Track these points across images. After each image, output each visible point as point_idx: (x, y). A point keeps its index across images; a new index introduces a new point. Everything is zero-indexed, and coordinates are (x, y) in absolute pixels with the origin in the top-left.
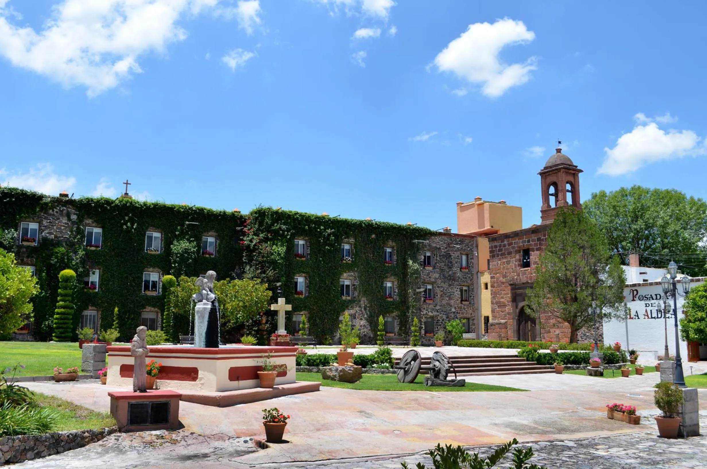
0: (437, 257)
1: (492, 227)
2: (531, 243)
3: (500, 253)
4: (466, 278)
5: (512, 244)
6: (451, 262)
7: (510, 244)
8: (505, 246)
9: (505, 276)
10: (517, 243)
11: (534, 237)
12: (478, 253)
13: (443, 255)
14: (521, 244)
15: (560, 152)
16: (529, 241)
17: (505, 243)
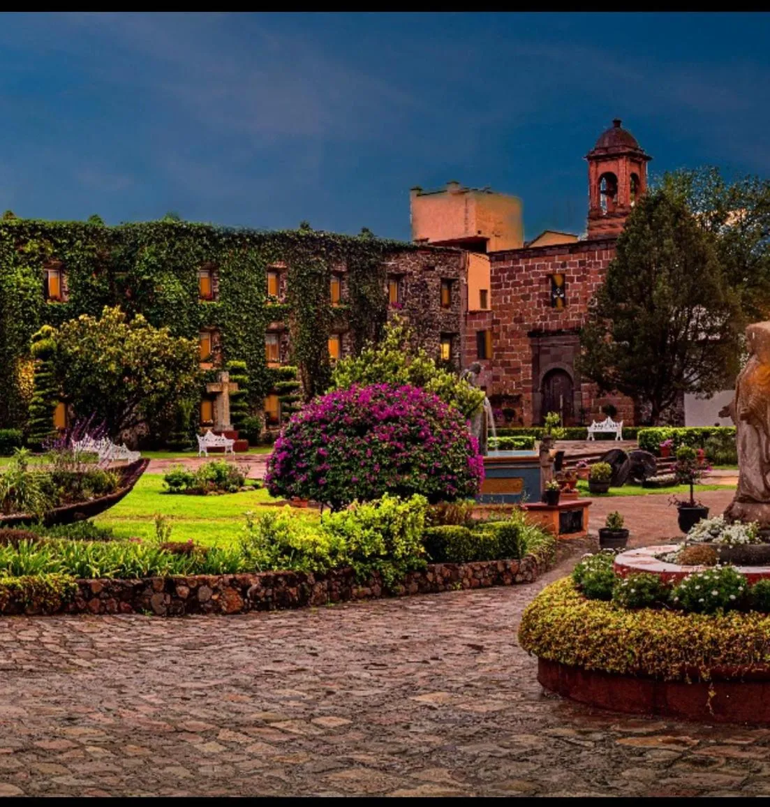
0: (406, 288)
1: (479, 232)
2: (568, 268)
3: (511, 282)
4: (449, 323)
5: (533, 267)
6: (428, 297)
7: (528, 269)
8: (520, 269)
9: (519, 321)
10: (544, 267)
11: (575, 259)
12: (467, 280)
13: (416, 285)
14: (550, 269)
15: (619, 126)
16: (564, 265)
17: (520, 265)
